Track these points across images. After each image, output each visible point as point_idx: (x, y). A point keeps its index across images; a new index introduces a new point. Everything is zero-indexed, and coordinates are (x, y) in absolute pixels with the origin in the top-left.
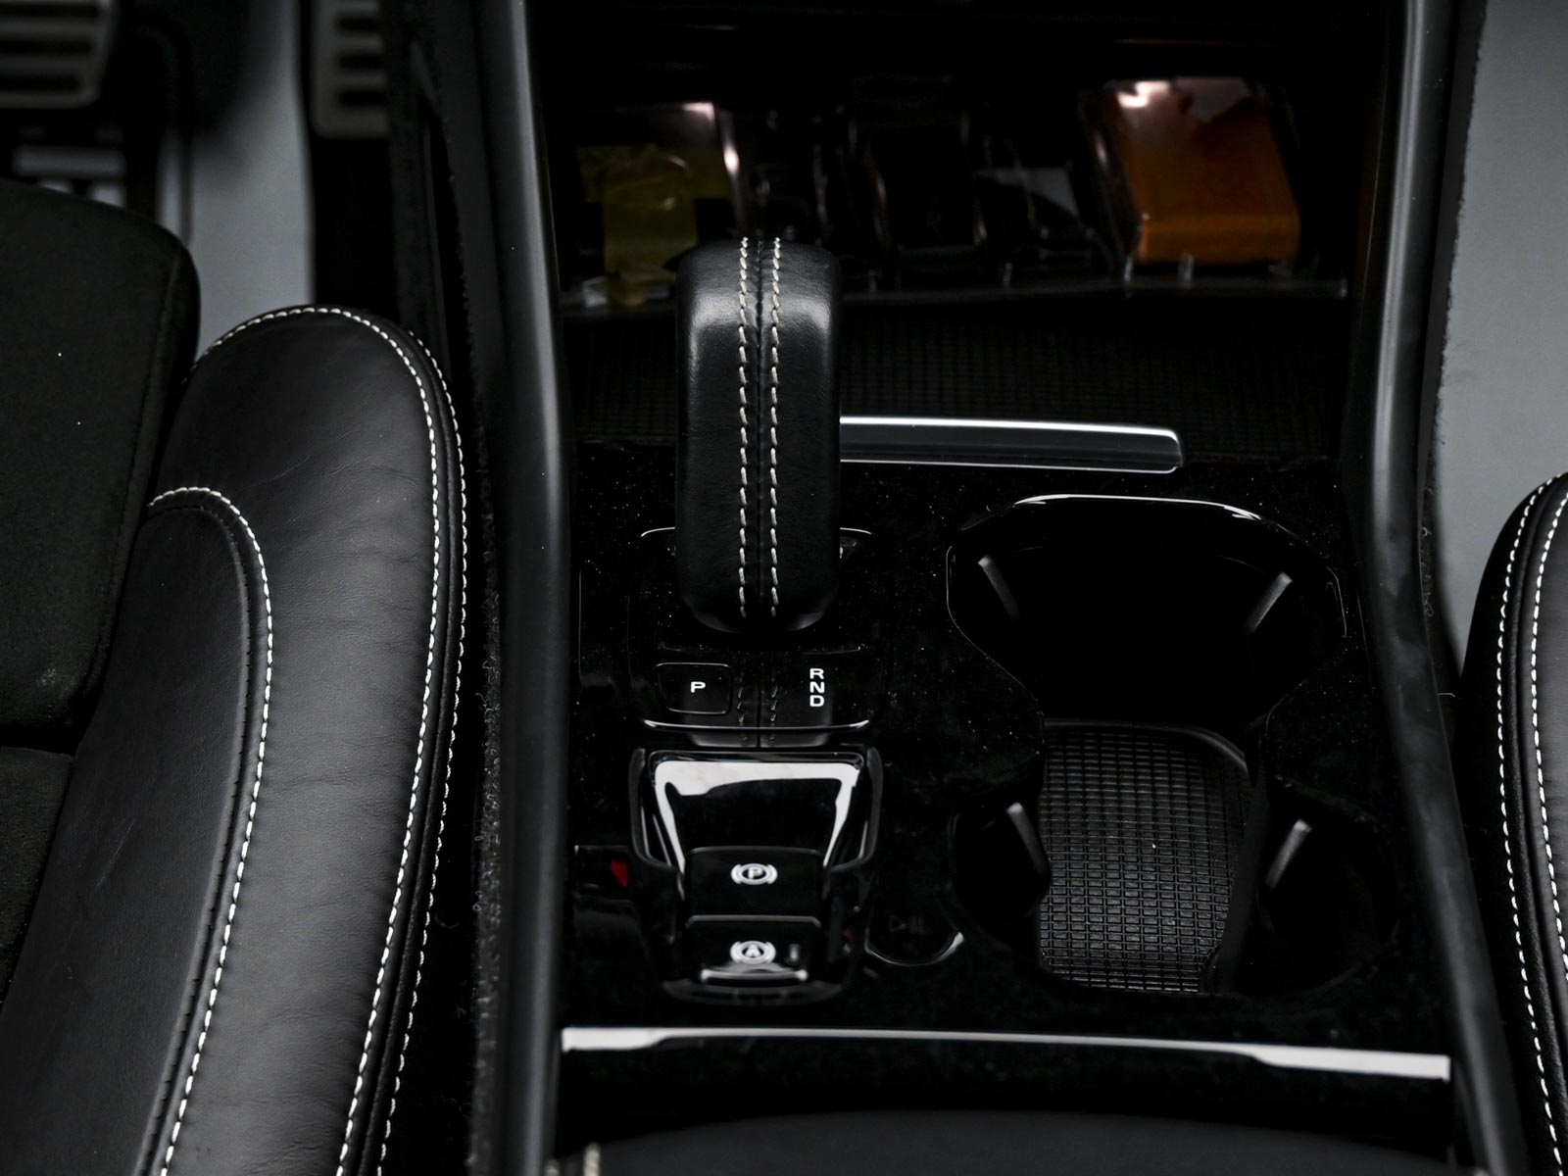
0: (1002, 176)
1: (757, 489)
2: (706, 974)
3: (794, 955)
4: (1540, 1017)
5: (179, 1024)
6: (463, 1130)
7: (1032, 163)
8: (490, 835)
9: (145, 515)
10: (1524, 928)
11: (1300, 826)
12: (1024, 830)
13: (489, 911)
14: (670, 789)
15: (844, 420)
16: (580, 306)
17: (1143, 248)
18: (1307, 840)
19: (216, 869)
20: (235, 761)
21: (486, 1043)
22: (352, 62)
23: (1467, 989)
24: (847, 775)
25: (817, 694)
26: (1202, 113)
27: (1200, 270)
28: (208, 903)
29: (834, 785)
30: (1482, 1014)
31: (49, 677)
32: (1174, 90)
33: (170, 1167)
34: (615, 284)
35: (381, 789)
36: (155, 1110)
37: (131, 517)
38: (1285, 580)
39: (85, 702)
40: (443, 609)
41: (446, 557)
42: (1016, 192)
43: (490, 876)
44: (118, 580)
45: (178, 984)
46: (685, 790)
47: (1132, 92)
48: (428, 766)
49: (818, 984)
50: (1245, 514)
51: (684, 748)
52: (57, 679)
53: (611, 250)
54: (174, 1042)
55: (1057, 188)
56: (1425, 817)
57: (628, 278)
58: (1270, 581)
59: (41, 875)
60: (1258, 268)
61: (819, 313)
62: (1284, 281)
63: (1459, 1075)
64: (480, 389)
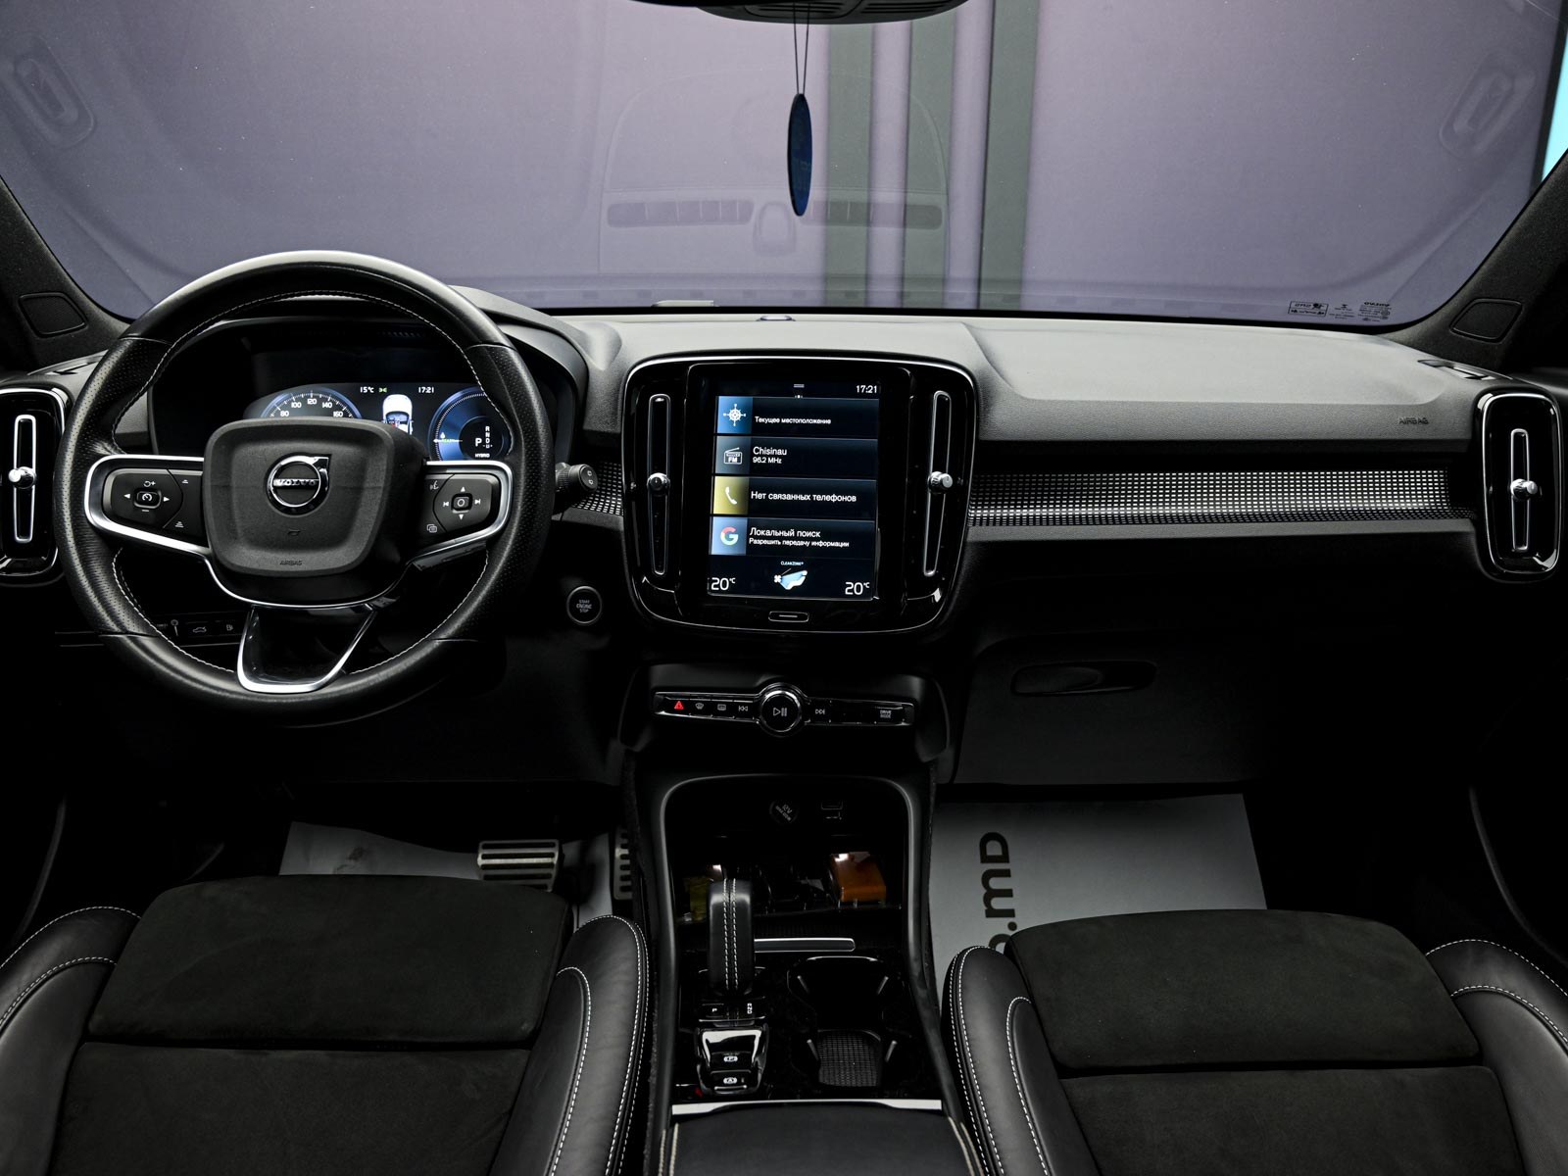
0: (803, 882)
1: (731, 949)
2: (716, 1088)
3: (743, 1081)
4: (971, 1106)
5: (559, 1126)
6: (643, 1144)
7: (810, 878)
8: (654, 1059)
9: (555, 978)
10: (965, 1079)
11: (894, 1042)
12: (813, 1048)
13: (653, 1080)
14: (707, 1041)
15: (756, 940)
16: (684, 921)
17: (843, 897)
18: (896, 1046)
19: (572, 1077)
20: (579, 1044)
21: (651, 1116)
22: (624, 878)
23: (945, 1079)
24: (758, 1033)
25: (750, 1010)
26: (858, 860)
27: (859, 904)
28: (569, 1088)
29: (754, 1037)
30: (950, 1087)
31: (525, 1026)
32: (850, 856)
33: (555, 1172)
34: (694, 914)
35: (621, 1051)
36: (551, 1154)
37: (550, 980)
38: (887, 978)
39: (536, 1033)
40: (641, 997)
41: (642, 983)
42: (807, 886)
43: (653, 1071)
44: (546, 997)
45: (559, 1115)
46: (711, 1041)
47: (838, 857)
48: (636, 1043)
49: (751, 1088)
50: (873, 959)
51: (712, 1027)
52: (527, 1027)
53: (692, 904)
54: (558, 1132)
55: (818, 884)
56: (929, 1034)
57: (698, 912)
58: (883, 978)
59: (519, 1089)
60: (876, 902)
61: (747, 898)
62: (883, 904)
63: (945, 1108)
64: (653, 937)
